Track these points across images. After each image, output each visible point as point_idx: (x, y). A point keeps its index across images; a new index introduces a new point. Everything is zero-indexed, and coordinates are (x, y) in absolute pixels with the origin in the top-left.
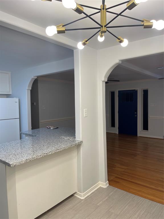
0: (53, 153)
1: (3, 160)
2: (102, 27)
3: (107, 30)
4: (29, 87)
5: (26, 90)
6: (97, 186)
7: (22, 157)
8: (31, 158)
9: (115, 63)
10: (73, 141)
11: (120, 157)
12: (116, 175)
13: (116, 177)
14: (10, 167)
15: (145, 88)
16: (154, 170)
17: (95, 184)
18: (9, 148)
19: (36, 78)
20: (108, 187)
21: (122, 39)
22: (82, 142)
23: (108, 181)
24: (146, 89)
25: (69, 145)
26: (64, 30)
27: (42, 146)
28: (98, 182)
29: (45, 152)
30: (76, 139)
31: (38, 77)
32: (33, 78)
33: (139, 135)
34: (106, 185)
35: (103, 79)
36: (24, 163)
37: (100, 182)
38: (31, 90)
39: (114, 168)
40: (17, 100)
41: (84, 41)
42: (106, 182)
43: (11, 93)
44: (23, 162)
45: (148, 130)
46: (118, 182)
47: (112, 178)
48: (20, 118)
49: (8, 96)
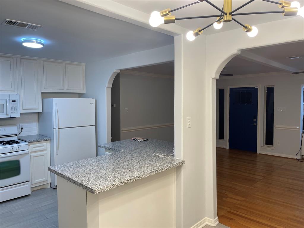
0: (146, 177)
1: (84, 184)
2: (226, 14)
3: (233, 19)
4: (109, 83)
5: (106, 88)
6: (203, 223)
7: (108, 181)
8: (119, 182)
9: (232, 54)
10: (172, 161)
11: (233, 183)
12: (229, 209)
13: (228, 212)
14: (94, 193)
15: (270, 85)
16: (283, 203)
17: (199, 220)
18: (89, 167)
19: (119, 71)
20: (218, 225)
21: (250, 27)
22: (183, 162)
23: (217, 217)
24: (271, 87)
25: (166, 166)
26: (174, 19)
27: (131, 165)
28: (204, 218)
29: (136, 176)
30: (175, 158)
31: (122, 70)
32: (115, 73)
33: (259, 151)
34: (215, 223)
35: (214, 76)
36: (110, 189)
37: (206, 218)
38: (111, 88)
39: (224, 199)
40: (93, 101)
41: (197, 31)
42: (214, 219)
43: (84, 91)
44: (109, 187)
45: (273, 145)
46: (232, 219)
47: (222, 213)
48: (96, 125)
49: (80, 95)
